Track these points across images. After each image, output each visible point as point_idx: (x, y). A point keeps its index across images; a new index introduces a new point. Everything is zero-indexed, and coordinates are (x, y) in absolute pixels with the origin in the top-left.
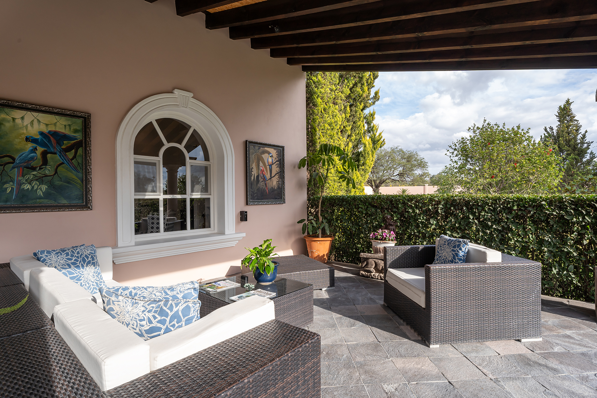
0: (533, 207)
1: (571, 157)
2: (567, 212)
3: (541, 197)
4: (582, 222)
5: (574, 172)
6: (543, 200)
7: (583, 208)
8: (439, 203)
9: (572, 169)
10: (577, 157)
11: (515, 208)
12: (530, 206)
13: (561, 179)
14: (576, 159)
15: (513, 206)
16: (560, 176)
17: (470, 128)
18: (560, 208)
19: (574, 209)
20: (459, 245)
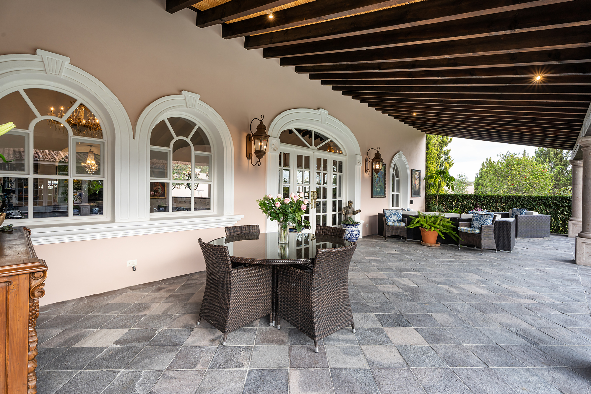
0: (544, 200)
1: (558, 167)
2: (558, 202)
3: (548, 196)
4: (563, 205)
5: (560, 178)
6: (549, 197)
7: (564, 200)
8: (502, 198)
9: (558, 176)
10: (562, 167)
11: (537, 200)
12: (543, 199)
13: (553, 186)
14: (562, 168)
15: (536, 199)
16: (552, 185)
17: (498, 155)
18: (555, 200)
19: (560, 201)
20: (522, 211)
